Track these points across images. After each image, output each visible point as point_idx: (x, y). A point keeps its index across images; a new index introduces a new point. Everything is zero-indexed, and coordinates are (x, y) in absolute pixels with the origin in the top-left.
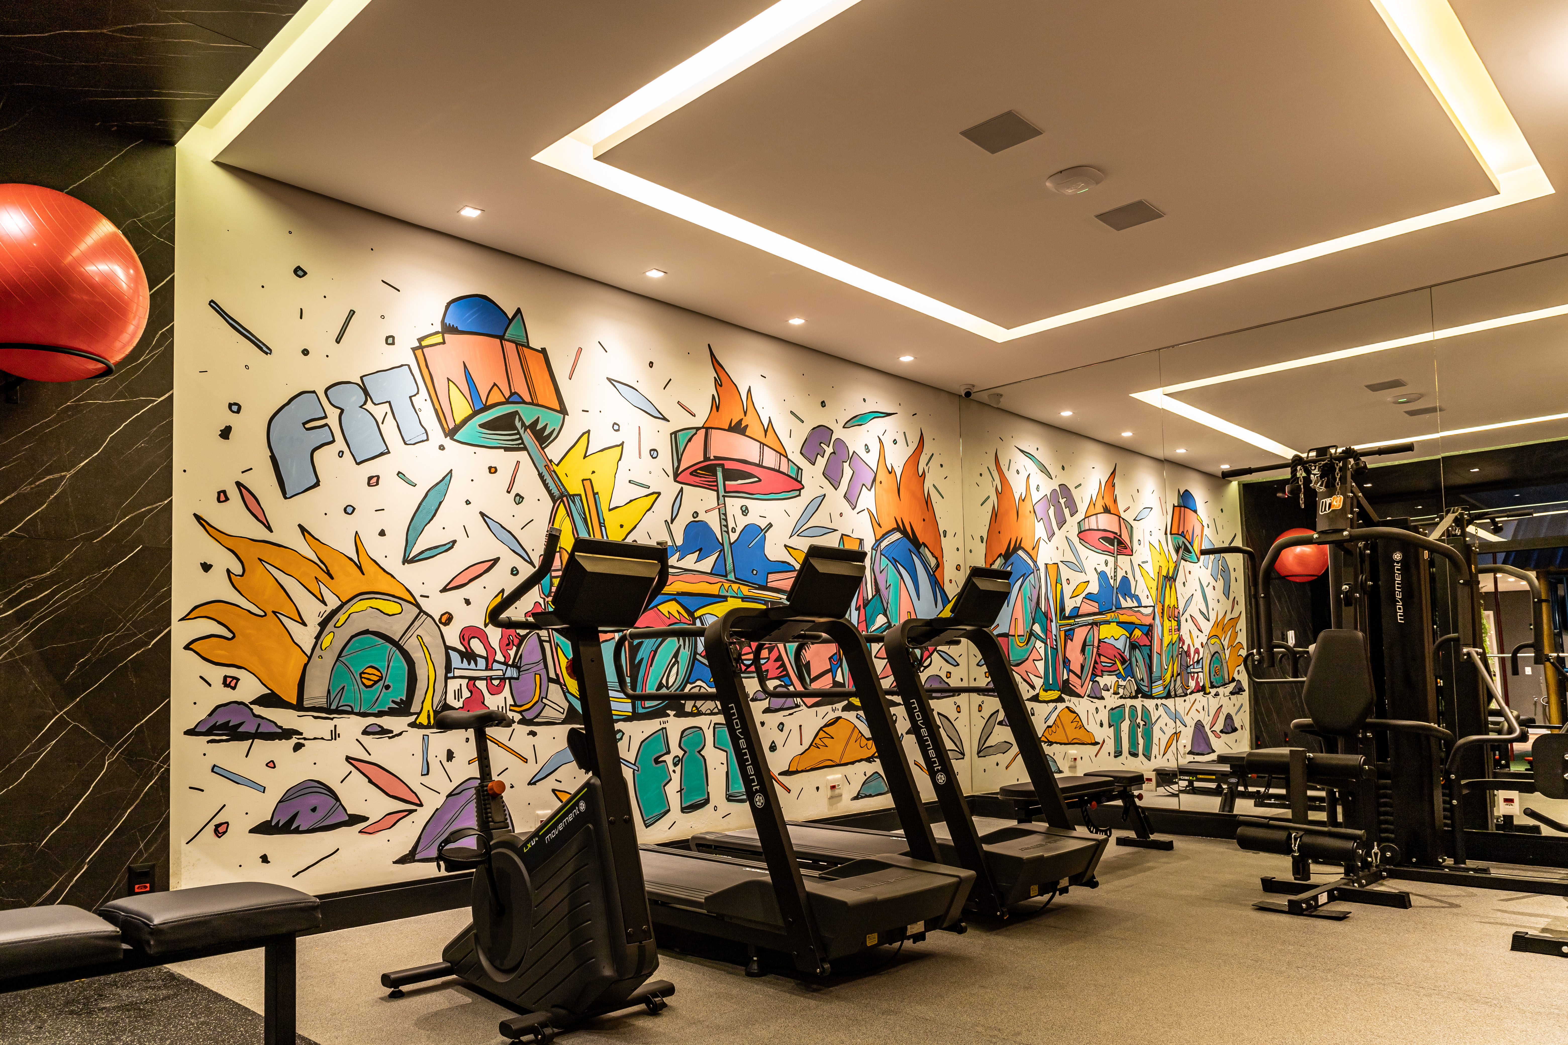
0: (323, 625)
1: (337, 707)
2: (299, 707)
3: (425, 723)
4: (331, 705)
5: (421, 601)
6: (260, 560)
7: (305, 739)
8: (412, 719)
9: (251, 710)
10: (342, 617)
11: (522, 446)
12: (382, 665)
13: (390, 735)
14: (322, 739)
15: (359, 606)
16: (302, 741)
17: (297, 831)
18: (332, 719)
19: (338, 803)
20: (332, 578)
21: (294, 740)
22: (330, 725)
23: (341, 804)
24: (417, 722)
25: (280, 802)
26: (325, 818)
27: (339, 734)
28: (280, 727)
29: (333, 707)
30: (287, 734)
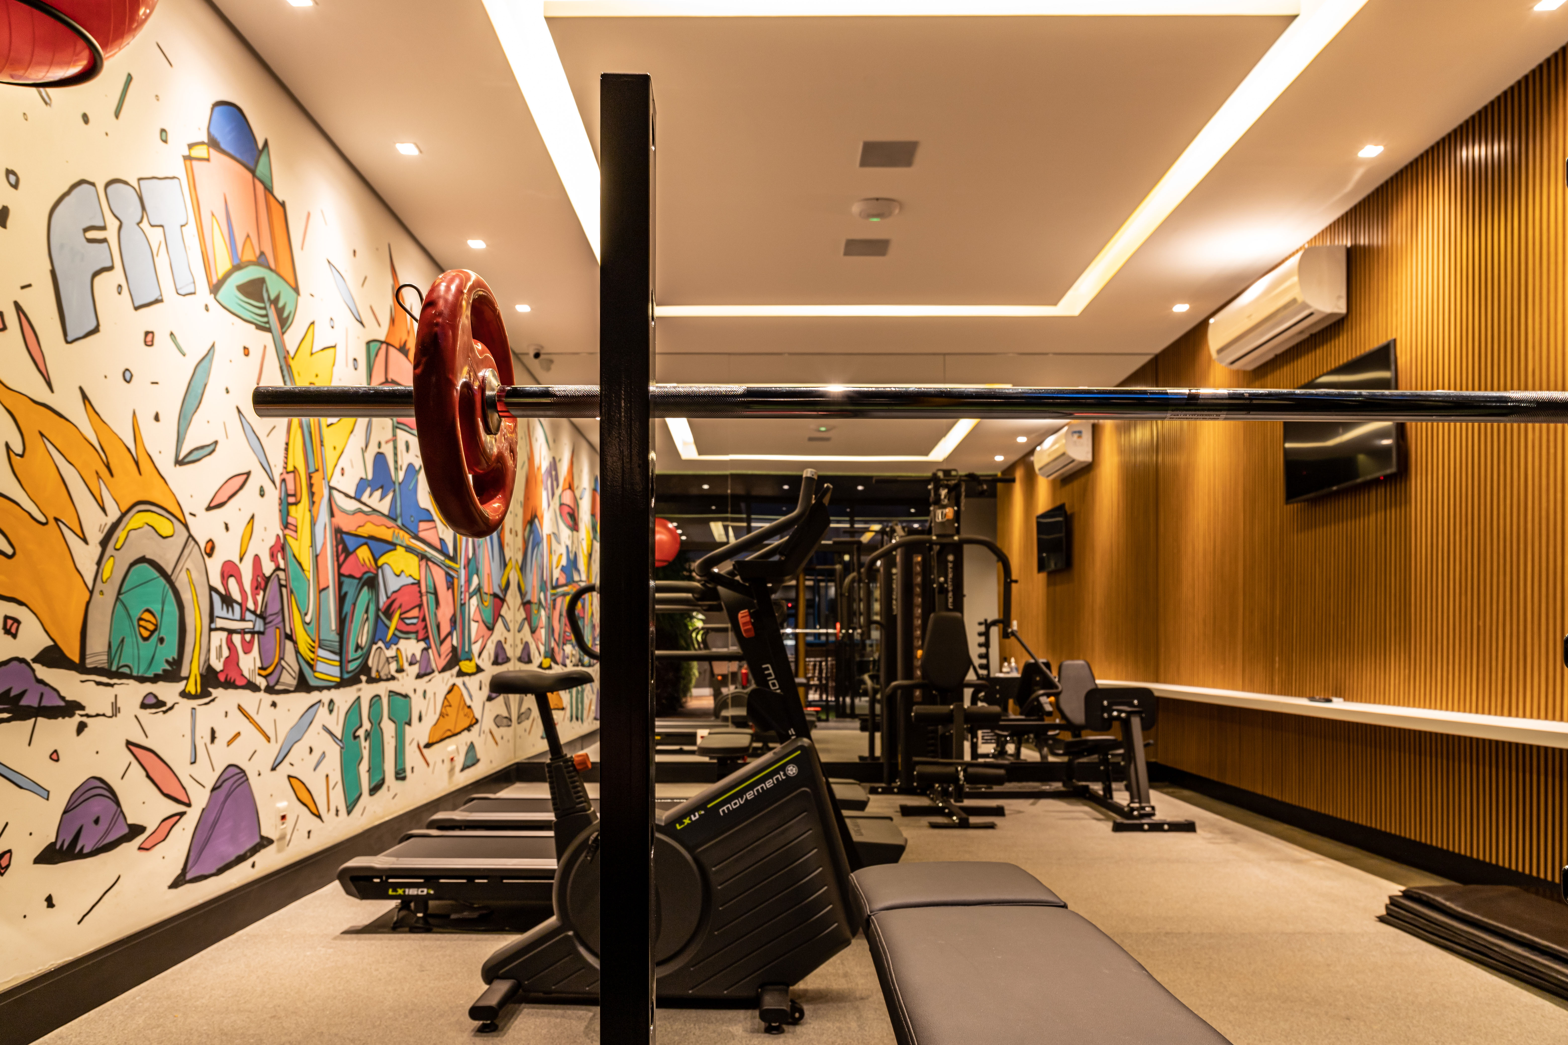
0: (104, 543)
1: (118, 668)
2: (81, 668)
3: (193, 692)
4: (111, 664)
5: (190, 520)
6: (42, 435)
7: (88, 716)
8: (181, 686)
9: (33, 670)
10: (120, 534)
11: (267, 326)
12: (156, 608)
13: (164, 709)
14: (104, 715)
15: (137, 520)
16: (84, 719)
17: (82, 855)
18: (112, 685)
19: (119, 810)
20: (112, 475)
21: (77, 719)
22: (109, 692)
23: (122, 812)
24: (187, 691)
25: (65, 812)
26: (107, 832)
27: (119, 708)
28: (63, 698)
29: (114, 668)
30: (70, 708)
